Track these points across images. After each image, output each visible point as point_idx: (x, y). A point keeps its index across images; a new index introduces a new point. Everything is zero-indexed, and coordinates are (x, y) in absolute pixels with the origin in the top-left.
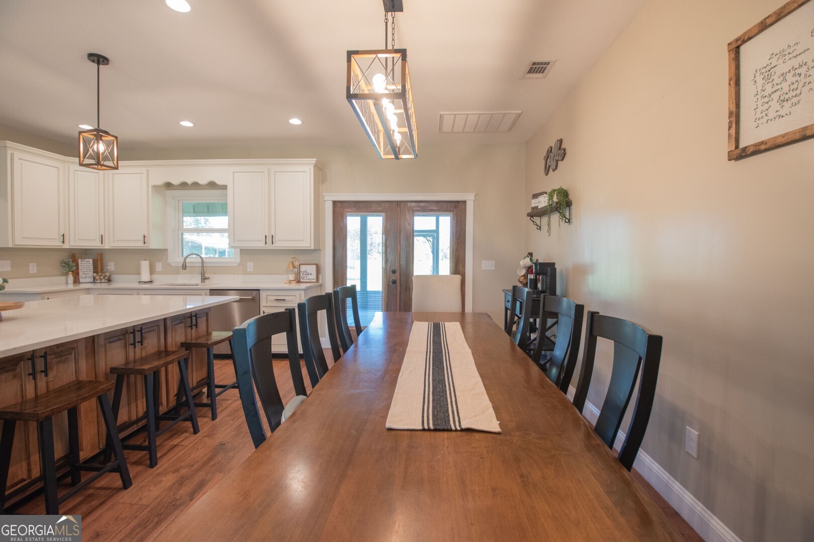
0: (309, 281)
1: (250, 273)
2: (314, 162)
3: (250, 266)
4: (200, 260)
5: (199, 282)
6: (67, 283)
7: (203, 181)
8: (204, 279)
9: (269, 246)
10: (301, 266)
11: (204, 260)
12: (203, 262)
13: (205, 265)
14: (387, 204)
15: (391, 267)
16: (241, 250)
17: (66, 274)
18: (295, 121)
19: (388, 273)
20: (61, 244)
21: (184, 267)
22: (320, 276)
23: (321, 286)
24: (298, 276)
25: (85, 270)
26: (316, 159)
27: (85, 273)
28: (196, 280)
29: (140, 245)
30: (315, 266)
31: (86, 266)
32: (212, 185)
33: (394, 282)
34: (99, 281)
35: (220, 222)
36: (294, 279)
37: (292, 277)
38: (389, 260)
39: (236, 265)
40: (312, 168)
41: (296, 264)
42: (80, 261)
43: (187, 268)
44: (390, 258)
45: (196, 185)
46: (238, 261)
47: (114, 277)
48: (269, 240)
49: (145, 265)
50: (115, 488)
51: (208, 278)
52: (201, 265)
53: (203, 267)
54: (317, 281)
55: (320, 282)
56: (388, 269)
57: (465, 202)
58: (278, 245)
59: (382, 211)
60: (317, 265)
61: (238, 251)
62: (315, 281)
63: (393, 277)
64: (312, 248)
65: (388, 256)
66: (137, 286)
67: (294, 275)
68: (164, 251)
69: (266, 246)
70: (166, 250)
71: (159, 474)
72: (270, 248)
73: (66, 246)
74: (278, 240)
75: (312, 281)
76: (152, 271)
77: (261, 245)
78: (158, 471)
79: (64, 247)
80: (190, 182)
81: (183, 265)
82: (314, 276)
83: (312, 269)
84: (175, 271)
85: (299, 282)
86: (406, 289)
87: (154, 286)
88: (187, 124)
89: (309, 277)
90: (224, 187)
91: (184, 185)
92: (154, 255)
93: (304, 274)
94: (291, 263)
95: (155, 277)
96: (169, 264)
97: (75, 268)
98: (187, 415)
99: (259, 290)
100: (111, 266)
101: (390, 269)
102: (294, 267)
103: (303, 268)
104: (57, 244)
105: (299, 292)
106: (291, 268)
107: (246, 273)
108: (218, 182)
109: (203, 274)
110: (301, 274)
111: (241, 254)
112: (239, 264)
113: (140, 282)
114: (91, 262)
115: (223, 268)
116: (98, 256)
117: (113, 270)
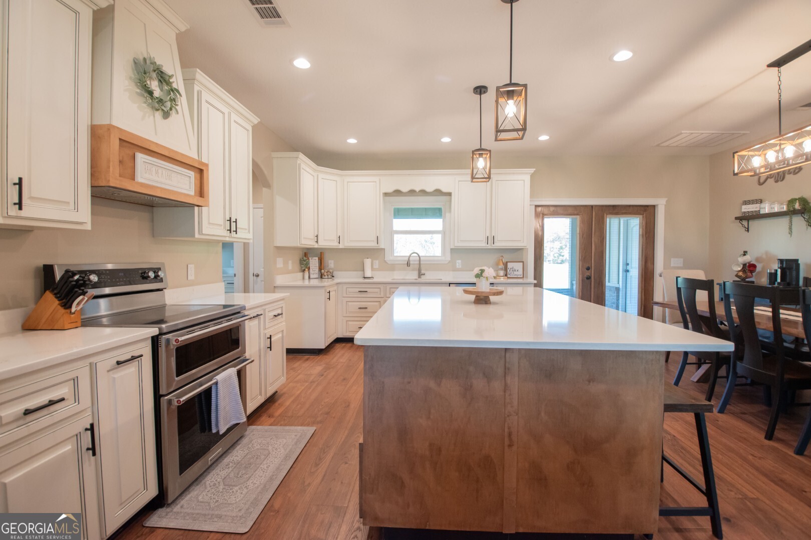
0: (515, 276)
1: (458, 270)
2: (533, 172)
3: (459, 264)
4: (418, 258)
5: (417, 277)
7: (430, 189)
8: (420, 274)
9: (490, 246)
10: (508, 263)
11: (421, 258)
12: (420, 260)
13: (422, 263)
14: (582, 208)
15: (584, 265)
16: (451, 249)
17: (304, 271)
18: (544, 138)
19: (583, 270)
20: (314, 244)
21: (408, 264)
25: (314, 267)
26: (535, 169)
27: (313, 269)
28: (412, 276)
29: (373, 244)
30: (521, 264)
31: (314, 262)
32: (438, 192)
33: (589, 278)
34: (326, 277)
35: (436, 224)
37: (500, 273)
39: (447, 263)
40: (529, 176)
41: (503, 261)
42: (310, 259)
43: (410, 265)
45: (423, 192)
46: (449, 259)
47: (335, 274)
48: (490, 241)
49: (368, 262)
52: (418, 263)
53: (420, 264)
57: (654, 206)
58: (498, 244)
59: (577, 214)
60: (523, 263)
61: (449, 250)
62: (522, 276)
63: (588, 273)
64: (528, 247)
66: (362, 280)
67: (503, 271)
68: (381, 251)
69: (487, 245)
70: (383, 249)
74: (499, 241)
75: (519, 276)
76: (373, 269)
77: (483, 245)
79: (315, 247)
80: (417, 190)
81: (408, 262)
82: (520, 272)
83: (518, 266)
84: (392, 267)
86: (599, 284)
87: (375, 280)
88: (446, 140)
89: (516, 273)
90: (450, 194)
91: (412, 192)
92: (372, 254)
93: (511, 271)
94: (500, 261)
95: (376, 274)
96: (385, 262)
97: (308, 265)
100: (331, 264)
103: (510, 265)
107: (455, 269)
108: (444, 190)
109: (419, 271)
110: (508, 270)
111: (451, 252)
112: (450, 262)
113: (365, 278)
114: (317, 260)
115: (435, 265)
116: (321, 255)
117: (333, 267)
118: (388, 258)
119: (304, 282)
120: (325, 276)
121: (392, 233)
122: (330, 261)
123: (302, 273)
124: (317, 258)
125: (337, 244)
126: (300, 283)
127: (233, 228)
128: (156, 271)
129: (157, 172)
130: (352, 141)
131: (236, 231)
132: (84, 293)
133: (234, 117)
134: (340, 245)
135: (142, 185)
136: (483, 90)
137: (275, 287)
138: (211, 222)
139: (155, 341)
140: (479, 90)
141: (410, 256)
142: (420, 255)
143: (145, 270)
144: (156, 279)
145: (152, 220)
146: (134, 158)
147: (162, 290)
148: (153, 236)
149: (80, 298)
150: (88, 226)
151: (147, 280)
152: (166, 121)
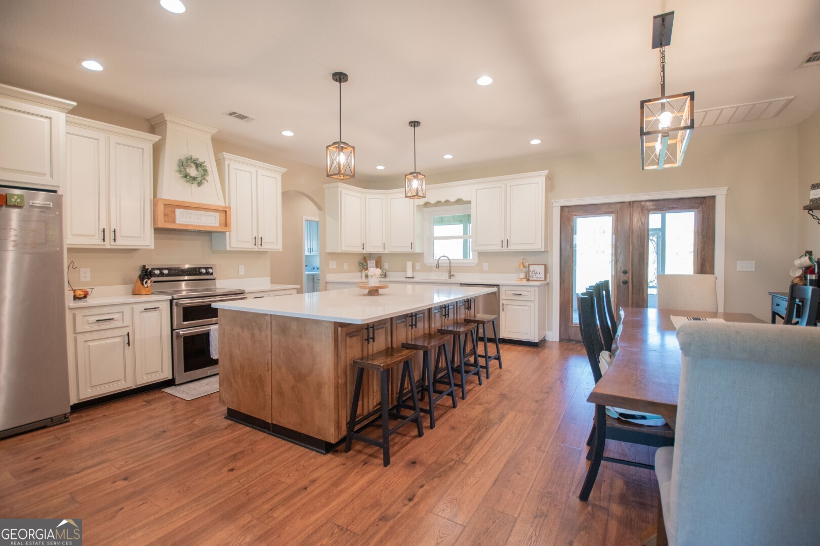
0: (538, 279)
1: (486, 272)
2: (546, 173)
3: (486, 266)
4: (448, 261)
5: (447, 278)
6: (362, 277)
7: (453, 199)
8: (451, 276)
9: (505, 249)
10: (530, 266)
11: (451, 261)
12: (450, 263)
13: (451, 265)
14: (618, 206)
15: (621, 267)
16: (478, 252)
17: (361, 271)
18: (536, 142)
19: (618, 274)
20: (362, 250)
21: (438, 266)
22: (548, 275)
23: (548, 284)
24: (528, 274)
25: (371, 268)
26: (547, 171)
27: (371, 270)
28: (444, 277)
29: (408, 250)
30: (544, 266)
31: (372, 264)
32: (459, 201)
33: (625, 283)
36: (524, 278)
37: (522, 276)
38: (620, 260)
39: (475, 265)
40: (544, 179)
41: (526, 264)
42: (368, 261)
43: (440, 267)
44: (621, 259)
45: (447, 202)
46: (476, 261)
47: (388, 273)
48: (505, 244)
49: (409, 265)
50: (447, 407)
51: (453, 276)
52: (448, 265)
54: (546, 279)
55: (548, 280)
56: (619, 269)
57: (714, 197)
58: (512, 248)
59: (612, 213)
60: (545, 265)
61: (477, 253)
62: (543, 279)
63: (625, 277)
64: (543, 250)
65: (618, 256)
66: (404, 279)
67: (524, 274)
68: (422, 254)
69: (503, 248)
70: (423, 253)
71: (470, 404)
72: (505, 251)
73: (364, 252)
74: (513, 244)
75: (540, 279)
76: (414, 270)
77: (498, 248)
78: (470, 402)
79: (363, 252)
80: (443, 201)
82: (542, 275)
83: (541, 269)
84: (429, 269)
85: (528, 280)
86: (639, 290)
87: (416, 280)
88: (448, 157)
89: (538, 276)
90: (469, 202)
91: (439, 203)
92: (415, 257)
93: (533, 273)
94: (522, 264)
95: (416, 274)
96: (425, 264)
97: (366, 267)
98: (476, 371)
99: (499, 285)
100: (385, 266)
101: (621, 269)
102: (524, 267)
103: (532, 268)
104: (359, 250)
105: (534, 288)
106: (522, 267)
107: (482, 272)
108: (465, 199)
109: (450, 272)
110: (530, 273)
111: (479, 256)
112: (477, 265)
113: (406, 277)
114: (375, 263)
115: (464, 268)
116: (378, 258)
117: (387, 268)
118: (428, 261)
121: (432, 239)
122: (385, 264)
123: (360, 273)
124: (374, 261)
125: (383, 250)
127: (259, 243)
128: (206, 268)
129: (191, 217)
130: (381, 167)
131: (261, 245)
132: (149, 279)
133: (261, 172)
134: (385, 250)
135: (180, 225)
136: (416, 124)
137: (326, 282)
138: (239, 240)
139: (171, 301)
140: (413, 124)
141: (439, 259)
142: (450, 258)
143: (200, 268)
144: (207, 273)
145: (211, 240)
146: (175, 212)
147: (214, 279)
148: (212, 249)
149: (146, 280)
150: (153, 247)
151: (201, 274)
152: (200, 188)
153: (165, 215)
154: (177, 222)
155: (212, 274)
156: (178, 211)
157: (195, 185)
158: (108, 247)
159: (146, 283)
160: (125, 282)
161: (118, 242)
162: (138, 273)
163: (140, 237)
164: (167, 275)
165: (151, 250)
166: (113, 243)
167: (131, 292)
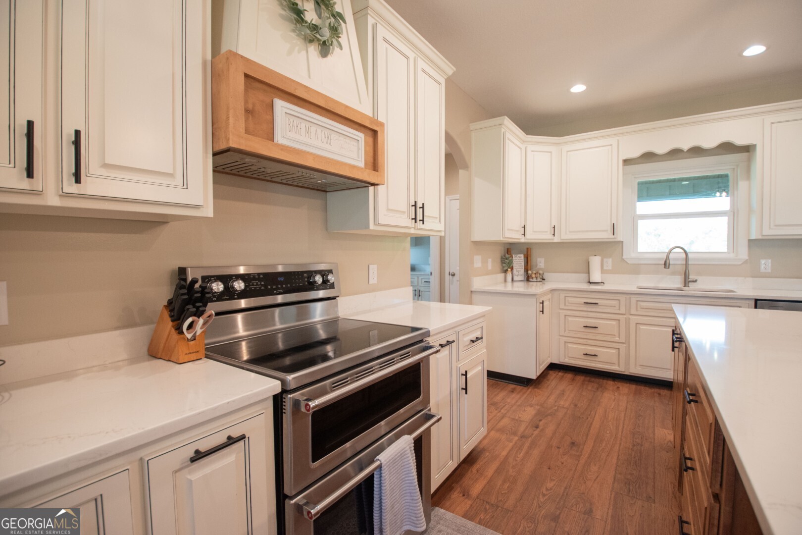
1: (764, 276)
3: (766, 265)
4: (684, 255)
5: (679, 284)
8: (687, 282)
11: (690, 256)
12: (687, 259)
13: (690, 263)
16: (749, 240)
17: (506, 271)
20: (521, 237)
21: (666, 264)
25: (518, 267)
27: (518, 270)
29: (606, 236)
31: (518, 261)
32: (727, 148)
34: (535, 280)
35: (721, 202)
39: (740, 263)
42: (514, 256)
43: (670, 266)
45: (697, 151)
46: (746, 257)
47: (546, 276)
49: (595, 262)
51: (693, 281)
52: (684, 263)
53: (687, 265)
61: (747, 242)
68: (618, 245)
70: (619, 243)
76: (603, 271)
80: (687, 147)
81: (665, 262)
84: (635, 269)
87: (607, 287)
88: (754, 50)
90: (751, 149)
91: (675, 153)
92: (601, 250)
95: (608, 277)
96: (623, 261)
97: (511, 264)
100: (540, 262)
107: (759, 275)
109: (686, 275)
111: (749, 246)
112: (746, 262)
113: (591, 283)
114: (523, 258)
115: (716, 266)
116: (527, 251)
117: (543, 267)
118: (628, 255)
119: (505, 286)
120: (532, 278)
121: (635, 219)
122: (539, 259)
123: (503, 274)
124: (522, 256)
125: (551, 237)
126: (500, 288)
127: (420, 217)
128: (324, 274)
129: (308, 131)
130: (579, 88)
131: (423, 220)
132: (199, 314)
133: (421, 64)
134: (555, 238)
135: (284, 148)
137: (472, 291)
138: (390, 207)
139: (278, 401)
141: (670, 252)
142: (688, 251)
143: (311, 274)
144: (326, 284)
145: (325, 209)
146: (271, 106)
147: (334, 298)
148: (327, 230)
149: (190, 320)
150: (209, 212)
151: (312, 286)
152: (325, 59)
153: (247, 111)
154: (279, 138)
155: (332, 286)
156: (281, 106)
157: (313, 50)
158: (53, 200)
159: (190, 326)
160: (127, 322)
161: (90, 186)
162: (163, 293)
163: (171, 175)
164: (243, 295)
165: (206, 219)
166: (71, 187)
167: (145, 349)
